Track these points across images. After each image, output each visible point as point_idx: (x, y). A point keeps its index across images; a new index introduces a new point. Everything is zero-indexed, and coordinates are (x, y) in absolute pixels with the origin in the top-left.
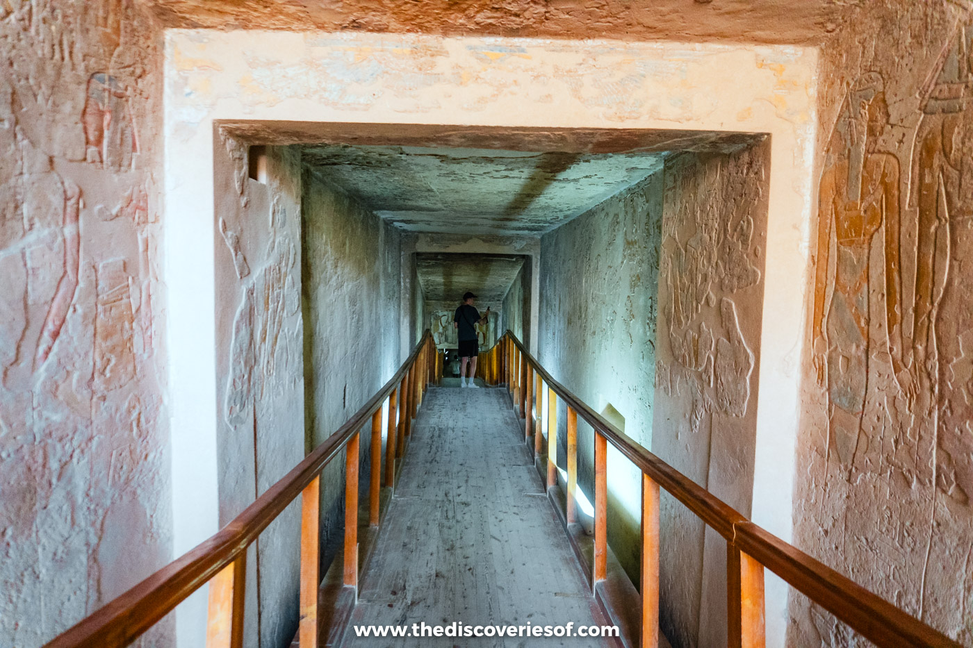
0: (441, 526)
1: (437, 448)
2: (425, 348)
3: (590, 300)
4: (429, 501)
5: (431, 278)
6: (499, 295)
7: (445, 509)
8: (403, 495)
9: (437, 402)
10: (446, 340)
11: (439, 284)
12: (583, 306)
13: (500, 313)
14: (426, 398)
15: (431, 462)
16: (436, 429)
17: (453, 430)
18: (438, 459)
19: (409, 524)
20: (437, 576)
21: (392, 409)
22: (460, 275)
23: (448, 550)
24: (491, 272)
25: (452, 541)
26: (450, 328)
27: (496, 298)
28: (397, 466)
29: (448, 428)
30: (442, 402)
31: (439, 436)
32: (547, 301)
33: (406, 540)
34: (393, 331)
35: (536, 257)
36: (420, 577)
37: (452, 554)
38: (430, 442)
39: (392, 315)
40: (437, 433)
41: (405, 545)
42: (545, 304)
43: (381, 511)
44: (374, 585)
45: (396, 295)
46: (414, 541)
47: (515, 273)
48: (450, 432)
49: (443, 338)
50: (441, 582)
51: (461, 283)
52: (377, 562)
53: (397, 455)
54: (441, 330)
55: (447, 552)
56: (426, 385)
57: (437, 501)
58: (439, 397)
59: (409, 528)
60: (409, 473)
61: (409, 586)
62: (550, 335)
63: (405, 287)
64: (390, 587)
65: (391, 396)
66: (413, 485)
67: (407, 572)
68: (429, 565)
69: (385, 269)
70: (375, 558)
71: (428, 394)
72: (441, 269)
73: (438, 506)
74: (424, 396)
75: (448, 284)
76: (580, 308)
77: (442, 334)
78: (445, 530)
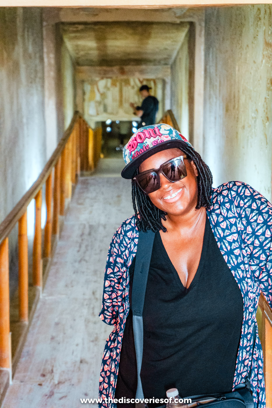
0: (87, 321)
1: (87, 246)
2: (74, 135)
3: (241, 91)
4: (76, 299)
5: (81, 43)
6: (165, 59)
7: (92, 306)
8: (51, 294)
9: (89, 195)
10: (105, 110)
11: (91, 49)
12: (236, 95)
13: (168, 80)
14: (77, 190)
15: (80, 261)
16: (87, 226)
17: (105, 227)
18: (87, 258)
19: (56, 320)
20: (81, 362)
21: (37, 209)
22: (116, 39)
23: (93, 341)
24: (153, 35)
25: (97, 334)
26: (109, 95)
27: (163, 62)
28: (45, 266)
29: (99, 225)
30: (94, 194)
31: (90, 234)
32: (211, 79)
33: (54, 334)
34: (36, 118)
35: (200, 25)
36: (66, 363)
37: (96, 345)
38: (79, 240)
39: (35, 100)
40: (87, 231)
41: (53, 338)
42: (208, 82)
43: (30, 308)
44: (26, 370)
45: (39, 75)
46: (61, 335)
47: (182, 35)
48: (101, 229)
49: (101, 108)
50: (84, 367)
51: (118, 47)
52: (28, 352)
53: (45, 255)
54: (98, 97)
55: (92, 344)
56: (76, 176)
57: (85, 299)
58: (92, 188)
59: (57, 324)
60: (57, 272)
61: (57, 370)
62: (212, 119)
63: (50, 64)
64: (39, 371)
65: (36, 198)
66: (61, 284)
67: (55, 359)
68: (75, 354)
69: (25, 50)
70: (25, 349)
71: (79, 186)
72: (92, 34)
73: (85, 303)
74: (74, 188)
75: (102, 49)
76: (234, 97)
77: (100, 103)
78: (91, 325)
